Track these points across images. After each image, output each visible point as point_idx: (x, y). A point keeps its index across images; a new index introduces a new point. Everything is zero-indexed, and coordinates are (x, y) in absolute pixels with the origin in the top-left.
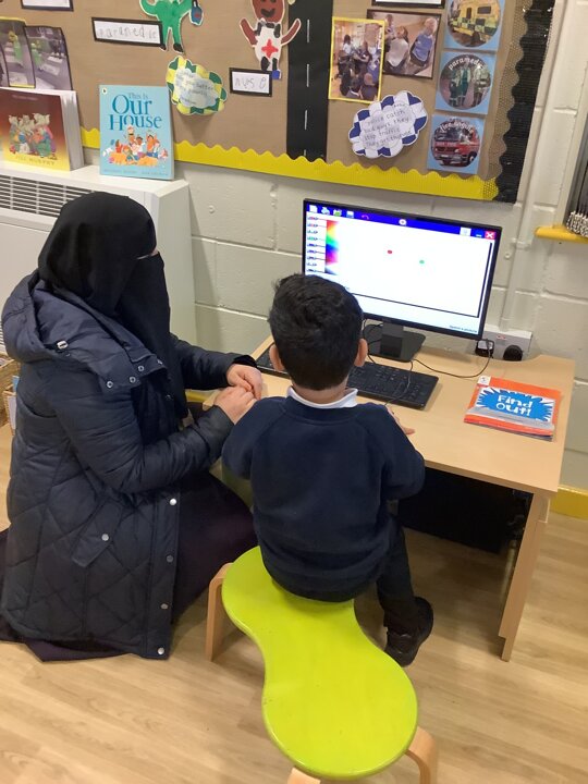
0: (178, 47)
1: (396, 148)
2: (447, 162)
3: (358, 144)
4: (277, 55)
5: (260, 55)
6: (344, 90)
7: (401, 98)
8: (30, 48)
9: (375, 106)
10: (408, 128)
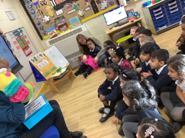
0: (78, 10)
1: (106, 6)
2: (112, 5)
3: (102, 8)
4: (89, 5)
5: (87, 6)
6: (98, 4)
7: (104, 1)
8: (60, 20)
9: (102, 4)
10: (106, 4)
